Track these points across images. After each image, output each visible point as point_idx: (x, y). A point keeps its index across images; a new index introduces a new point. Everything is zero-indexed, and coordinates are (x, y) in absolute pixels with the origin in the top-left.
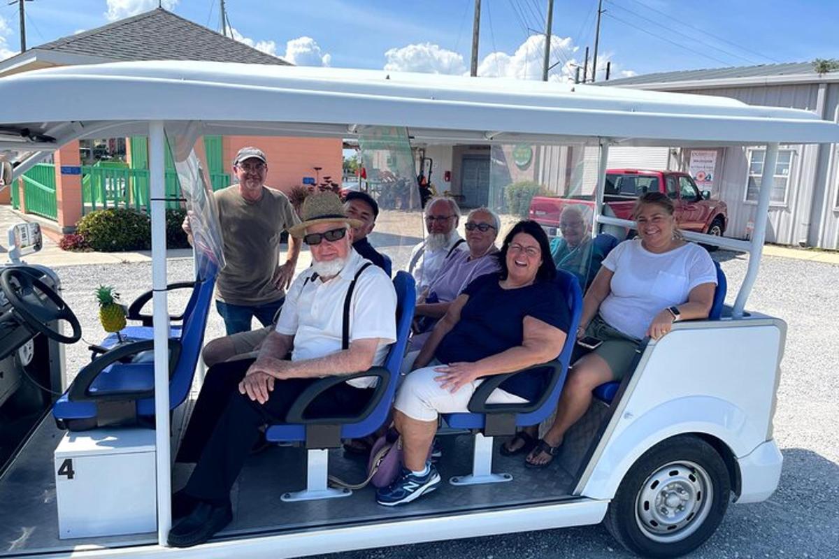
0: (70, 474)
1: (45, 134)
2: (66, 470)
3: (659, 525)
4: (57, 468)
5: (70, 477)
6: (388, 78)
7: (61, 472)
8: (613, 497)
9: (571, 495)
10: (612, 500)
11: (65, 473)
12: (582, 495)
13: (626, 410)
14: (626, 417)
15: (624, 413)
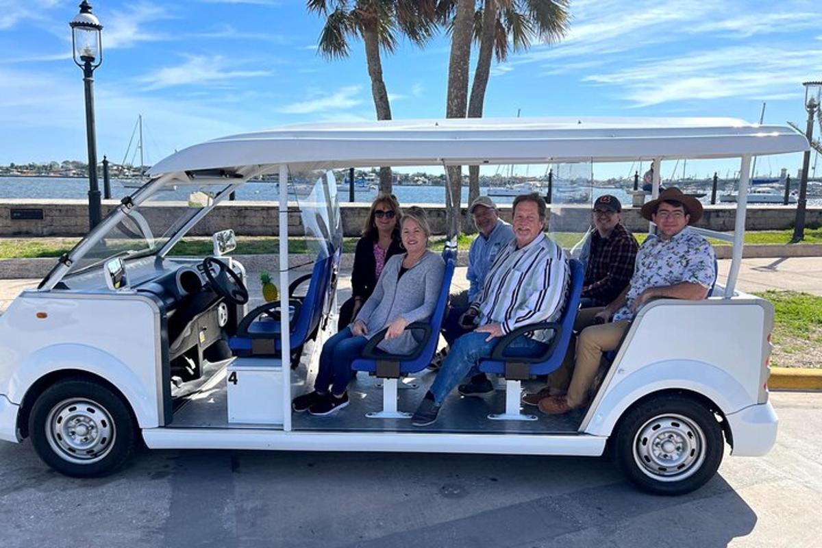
1: (237, 173)
2: (233, 378)
3: (652, 462)
4: (228, 377)
5: (235, 383)
6: (437, 124)
7: (231, 380)
8: (609, 435)
9: (577, 431)
10: (609, 437)
11: (233, 381)
12: (586, 432)
13: (620, 367)
14: (619, 372)
15: (619, 369)
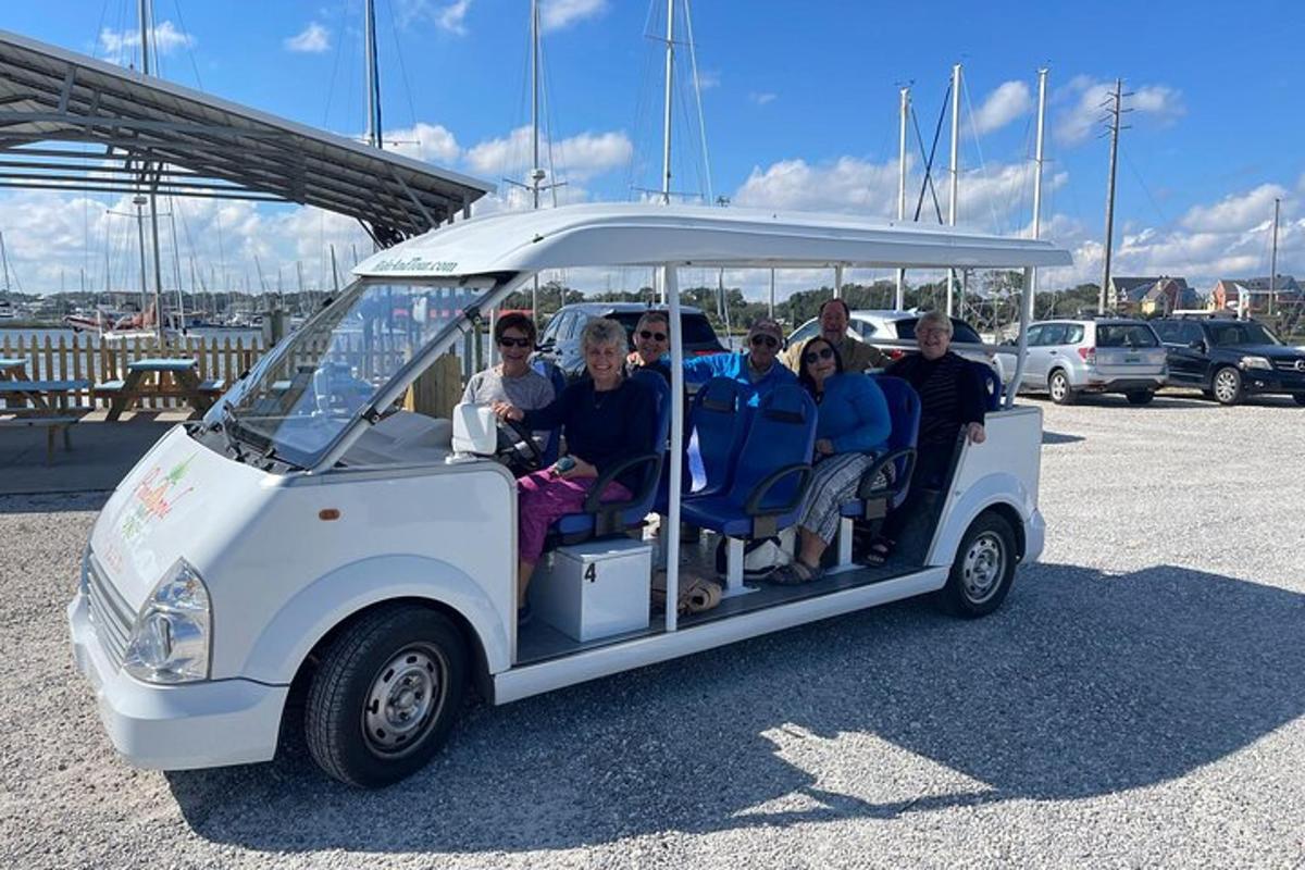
0: (593, 578)
2: (590, 574)
4: (584, 573)
7: (587, 577)
8: (953, 562)
9: (921, 566)
10: (952, 565)
11: (590, 577)
12: (931, 564)
14: (956, 495)
15: (955, 491)
